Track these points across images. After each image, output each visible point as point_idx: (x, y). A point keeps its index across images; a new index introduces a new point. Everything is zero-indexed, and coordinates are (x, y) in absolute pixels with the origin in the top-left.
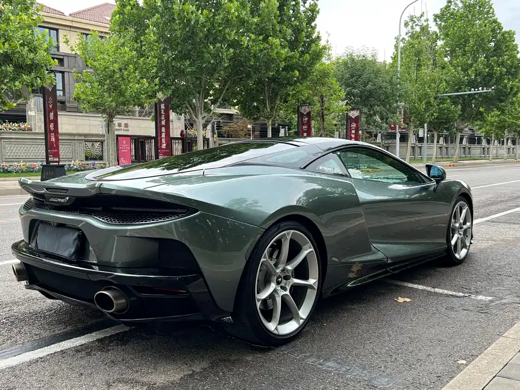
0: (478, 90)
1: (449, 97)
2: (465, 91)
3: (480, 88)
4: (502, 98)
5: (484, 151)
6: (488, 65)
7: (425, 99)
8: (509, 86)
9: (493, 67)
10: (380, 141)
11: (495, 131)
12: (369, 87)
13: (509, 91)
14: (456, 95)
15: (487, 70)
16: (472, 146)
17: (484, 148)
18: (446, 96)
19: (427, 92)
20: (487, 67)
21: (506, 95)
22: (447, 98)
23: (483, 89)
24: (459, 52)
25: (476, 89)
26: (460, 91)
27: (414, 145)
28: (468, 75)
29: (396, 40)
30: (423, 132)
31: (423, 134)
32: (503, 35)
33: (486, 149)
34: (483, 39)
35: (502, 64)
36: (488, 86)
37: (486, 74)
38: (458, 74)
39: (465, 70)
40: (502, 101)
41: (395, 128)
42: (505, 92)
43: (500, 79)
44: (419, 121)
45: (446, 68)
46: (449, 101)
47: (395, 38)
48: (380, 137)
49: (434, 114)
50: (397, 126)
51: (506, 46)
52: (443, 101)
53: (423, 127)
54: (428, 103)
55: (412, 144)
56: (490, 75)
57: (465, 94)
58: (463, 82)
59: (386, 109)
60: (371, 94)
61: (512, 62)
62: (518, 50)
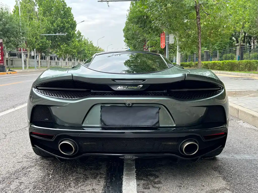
0: (60, 34)
1: (45, 36)
2: (52, 34)
3: (61, 33)
4: (69, 39)
5: (56, 64)
6: (62, 22)
7: (35, 36)
8: (72, 33)
9: (64, 23)
10: (8, 57)
11: (64, 54)
12: (7, 26)
13: (72, 35)
14: (48, 36)
15: (62, 25)
16: (52, 61)
17: (56, 62)
18: (44, 35)
19: (36, 32)
20: (62, 23)
21: (71, 37)
22: (44, 36)
23: (62, 34)
24: (48, 14)
25: (59, 33)
26: (50, 33)
27: (25, 60)
28: (54, 26)
29: (16, 2)
30: (33, 53)
31: (34, 54)
32: (67, 9)
33: (57, 63)
34: (59, 9)
35: (68, 22)
36: (64, 33)
37: (62, 26)
38: (49, 25)
39: (52, 24)
40: (69, 40)
41: (20, 50)
42: (70, 36)
43: (68, 29)
44: (32, 47)
45: (44, 21)
46: (45, 38)
47: (16, 1)
48: (8, 55)
49: (40, 44)
50: (22, 49)
51: (69, 14)
52: (42, 38)
53: (33, 50)
54: (36, 38)
55: (24, 59)
56: (64, 27)
57: (53, 35)
58: (51, 29)
59: (17, 40)
60: (8, 31)
61: (72, 22)
62: (73, 17)
